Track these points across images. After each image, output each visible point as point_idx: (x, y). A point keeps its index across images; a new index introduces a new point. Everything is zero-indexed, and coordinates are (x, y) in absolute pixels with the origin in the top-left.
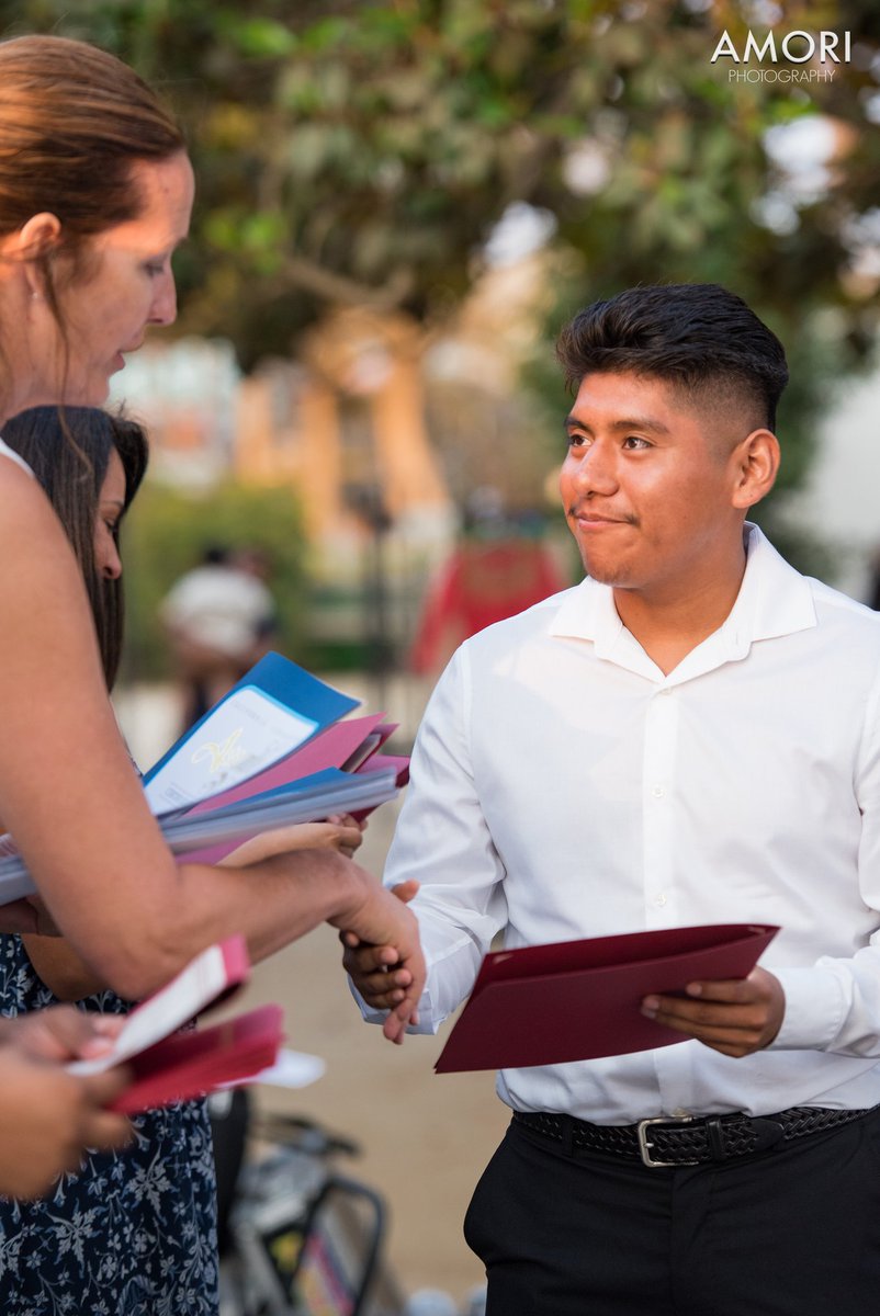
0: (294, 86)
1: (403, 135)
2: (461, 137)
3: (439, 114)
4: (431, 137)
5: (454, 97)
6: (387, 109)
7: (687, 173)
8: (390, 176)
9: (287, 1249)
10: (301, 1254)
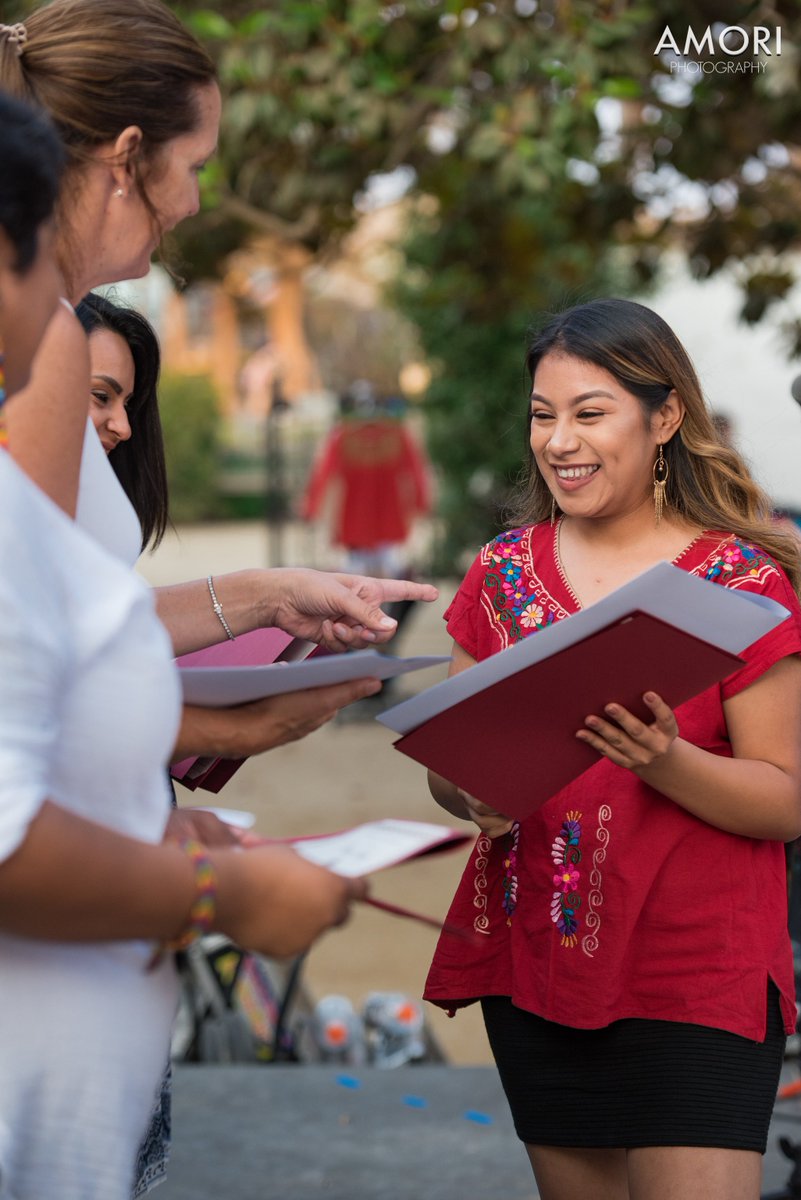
0: (232, 63)
1: (316, 100)
2: (359, 101)
3: (342, 85)
4: (336, 101)
5: (355, 70)
6: (302, 79)
7: (537, 135)
8: (303, 133)
9: (227, 965)
10: (238, 969)
